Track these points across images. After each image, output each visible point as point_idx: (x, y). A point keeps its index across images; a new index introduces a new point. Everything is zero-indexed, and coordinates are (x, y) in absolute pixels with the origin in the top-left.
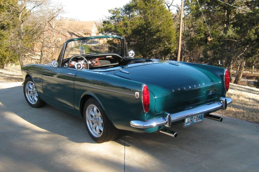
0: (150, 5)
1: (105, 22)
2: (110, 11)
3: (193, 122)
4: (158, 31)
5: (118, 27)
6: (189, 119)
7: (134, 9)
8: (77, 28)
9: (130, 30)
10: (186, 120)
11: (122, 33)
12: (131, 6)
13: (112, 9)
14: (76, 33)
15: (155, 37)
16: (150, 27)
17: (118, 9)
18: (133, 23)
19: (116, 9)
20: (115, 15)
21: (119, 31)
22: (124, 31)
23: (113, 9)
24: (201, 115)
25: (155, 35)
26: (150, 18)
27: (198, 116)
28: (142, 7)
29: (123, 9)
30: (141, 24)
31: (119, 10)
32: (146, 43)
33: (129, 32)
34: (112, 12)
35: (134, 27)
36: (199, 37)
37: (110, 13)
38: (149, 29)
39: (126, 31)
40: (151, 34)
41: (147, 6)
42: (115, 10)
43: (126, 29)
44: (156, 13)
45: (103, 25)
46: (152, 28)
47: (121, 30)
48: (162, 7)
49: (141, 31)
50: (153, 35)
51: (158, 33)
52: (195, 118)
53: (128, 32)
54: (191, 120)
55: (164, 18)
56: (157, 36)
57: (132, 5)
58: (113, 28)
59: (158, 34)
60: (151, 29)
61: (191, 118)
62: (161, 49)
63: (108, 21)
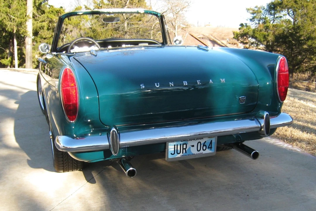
0: (301, 3)
1: (242, 25)
2: (248, 10)
3: (188, 153)
4: (309, 38)
5: (258, 31)
6: (179, 147)
7: (278, 7)
8: (221, 36)
9: (271, 36)
10: (171, 147)
11: (261, 39)
13: (251, 8)
14: (219, 42)
15: (305, 47)
16: (299, 32)
17: (259, 8)
18: (276, 26)
19: (256, 7)
20: (255, 15)
21: (258, 36)
22: (264, 37)
23: (253, 8)
24: (208, 140)
25: (305, 44)
27: (202, 141)
29: (266, 7)
30: (288, 28)
31: (261, 9)
32: (294, 54)
33: (271, 38)
34: (251, 11)
35: (278, 31)
37: (248, 13)
38: (298, 35)
39: (266, 37)
40: (300, 42)
41: (296, 4)
42: (256, 9)
43: (267, 34)
44: (309, 13)
45: (240, 29)
46: (301, 33)
47: (260, 35)
49: (287, 37)
50: (302, 44)
51: (310, 41)
52: (193, 146)
53: (269, 38)
54: (183, 149)
56: (308, 45)
57: (277, 3)
58: (250, 32)
59: (309, 43)
60: (301, 36)
61: (185, 144)
62: (313, 63)
63: (246, 24)
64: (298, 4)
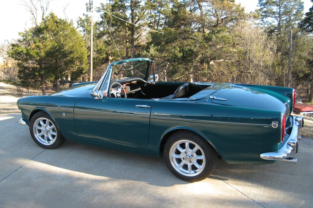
0: (61, 27)
1: (13, 45)
2: (20, 34)
4: (71, 52)
5: (30, 50)
7: (45, 31)
11: (35, 55)
12: (42, 28)
13: (22, 32)
15: (68, 58)
16: (63, 48)
17: (27, 32)
18: (45, 45)
19: (25, 31)
20: (25, 37)
21: (32, 54)
22: (37, 53)
26: (62, 39)
28: (54, 28)
30: (53, 46)
33: (43, 54)
34: (22, 35)
35: (46, 49)
36: (101, 57)
37: (20, 36)
38: (62, 50)
39: (39, 54)
40: (65, 55)
42: (25, 33)
43: (40, 52)
45: (12, 48)
47: (34, 52)
48: (73, 29)
49: (54, 53)
50: (66, 57)
51: (72, 54)
53: (41, 54)
55: (75, 39)
58: (24, 51)
59: (71, 56)
60: (64, 51)
62: (73, 70)
63: (17, 44)
64: (59, 28)
